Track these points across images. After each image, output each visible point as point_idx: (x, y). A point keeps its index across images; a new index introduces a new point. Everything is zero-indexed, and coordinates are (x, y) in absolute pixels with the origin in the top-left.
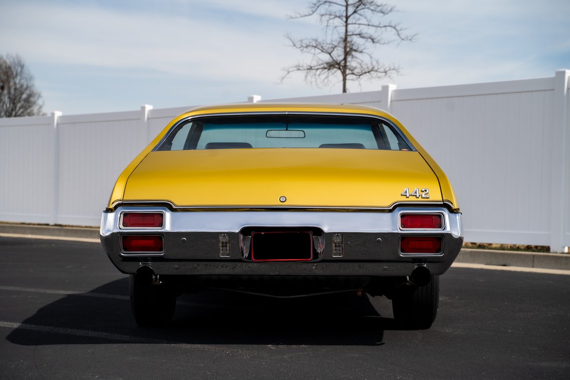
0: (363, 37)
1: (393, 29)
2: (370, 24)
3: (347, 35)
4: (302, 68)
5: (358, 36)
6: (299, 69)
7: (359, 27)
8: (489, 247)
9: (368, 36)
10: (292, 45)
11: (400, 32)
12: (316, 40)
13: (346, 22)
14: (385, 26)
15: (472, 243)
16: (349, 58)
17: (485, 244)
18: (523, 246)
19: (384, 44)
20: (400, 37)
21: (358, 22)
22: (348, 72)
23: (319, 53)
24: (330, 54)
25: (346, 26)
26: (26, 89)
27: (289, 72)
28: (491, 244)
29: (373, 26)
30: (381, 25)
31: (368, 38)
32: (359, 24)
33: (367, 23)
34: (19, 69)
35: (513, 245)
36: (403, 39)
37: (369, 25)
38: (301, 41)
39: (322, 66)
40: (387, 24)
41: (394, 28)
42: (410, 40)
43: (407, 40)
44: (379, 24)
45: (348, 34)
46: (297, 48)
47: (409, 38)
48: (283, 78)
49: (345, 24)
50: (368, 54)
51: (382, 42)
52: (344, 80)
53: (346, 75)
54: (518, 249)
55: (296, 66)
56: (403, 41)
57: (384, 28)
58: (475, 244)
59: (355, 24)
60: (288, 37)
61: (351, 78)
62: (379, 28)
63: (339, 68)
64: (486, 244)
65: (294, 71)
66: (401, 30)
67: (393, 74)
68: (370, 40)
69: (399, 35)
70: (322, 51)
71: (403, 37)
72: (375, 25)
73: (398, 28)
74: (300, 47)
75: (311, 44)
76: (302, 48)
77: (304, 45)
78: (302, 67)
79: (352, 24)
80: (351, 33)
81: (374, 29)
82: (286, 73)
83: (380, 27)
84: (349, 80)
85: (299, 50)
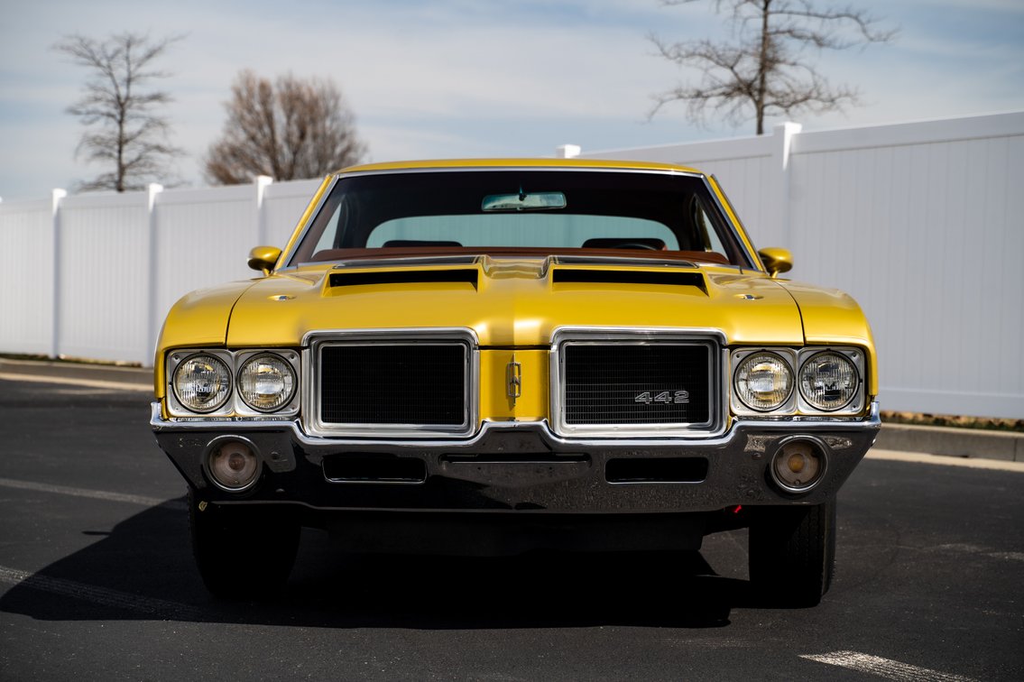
0: (800, 37)
1: (854, 22)
2: (812, 11)
3: (768, 34)
4: (686, 95)
5: (787, 35)
6: (680, 97)
7: (789, 18)
8: (953, 422)
9: (809, 35)
10: (660, 52)
11: (868, 26)
12: (708, 44)
13: (765, 9)
14: (838, 16)
15: (926, 415)
16: (769, 76)
17: (946, 418)
18: (1011, 420)
19: (840, 48)
20: (867, 36)
21: (788, 9)
22: (768, 99)
23: (712, 67)
24: (732, 68)
25: (765, 17)
26: (343, 137)
27: (662, 102)
28: (958, 417)
29: (816, 15)
30: (830, 14)
31: (809, 39)
32: (790, 13)
33: (804, 10)
34: (331, 103)
35: (995, 419)
36: (872, 39)
37: (808, 14)
38: (678, 46)
39: (720, 91)
40: (842, 12)
41: (856, 18)
42: (885, 40)
43: (879, 40)
44: (829, 12)
45: (769, 30)
46: (670, 58)
47: (884, 37)
48: (653, 113)
49: (762, 12)
50: (807, 67)
51: (837, 44)
52: (760, 115)
53: (764, 106)
54: (1002, 426)
55: (676, 92)
56: (872, 43)
57: (836, 20)
58: (930, 416)
59: (782, 12)
60: (653, 40)
61: (772, 112)
62: (827, 20)
63: (750, 94)
64: (949, 416)
65: (671, 99)
66: (869, 22)
67: (845, 103)
68: (812, 42)
69: (864, 31)
70: (718, 63)
71: (872, 35)
72: (820, 12)
73: (863, 18)
74: (675, 58)
75: (697, 52)
76: (679, 59)
77: (683, 53)
78: (686, 91)
79: (777, 12)
80: (774, 30)
81: (819, 21)
82: (658, 103)
83: (831, 18)
84: (768, 115)
85: (672, 62)
